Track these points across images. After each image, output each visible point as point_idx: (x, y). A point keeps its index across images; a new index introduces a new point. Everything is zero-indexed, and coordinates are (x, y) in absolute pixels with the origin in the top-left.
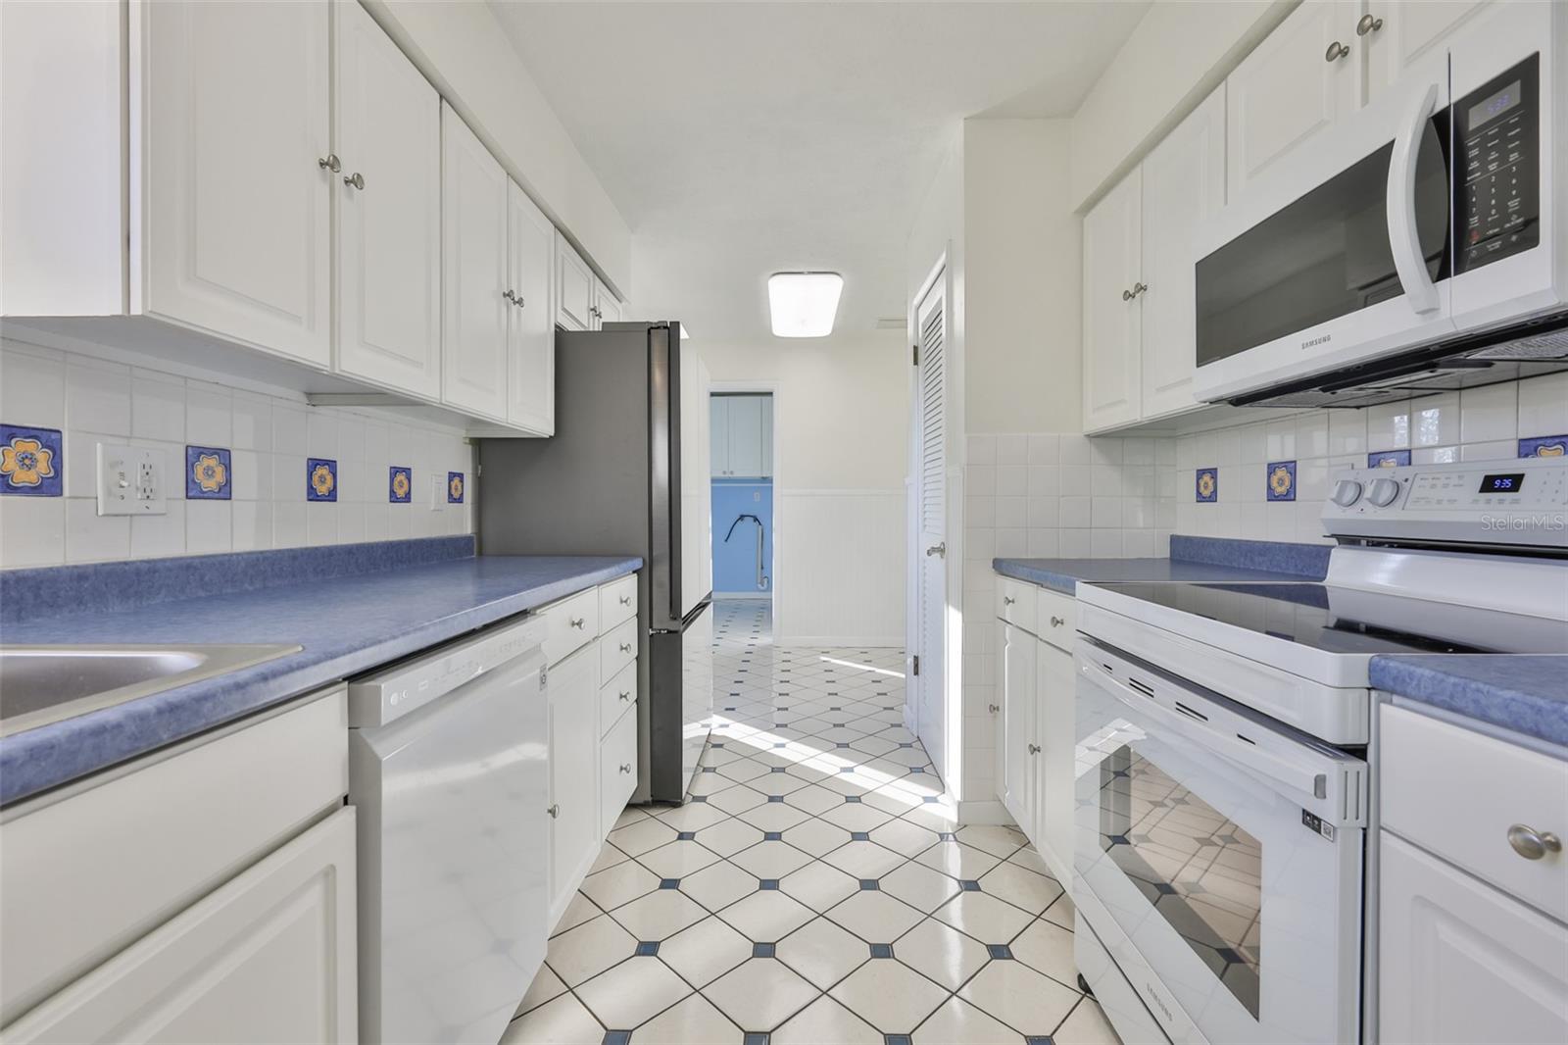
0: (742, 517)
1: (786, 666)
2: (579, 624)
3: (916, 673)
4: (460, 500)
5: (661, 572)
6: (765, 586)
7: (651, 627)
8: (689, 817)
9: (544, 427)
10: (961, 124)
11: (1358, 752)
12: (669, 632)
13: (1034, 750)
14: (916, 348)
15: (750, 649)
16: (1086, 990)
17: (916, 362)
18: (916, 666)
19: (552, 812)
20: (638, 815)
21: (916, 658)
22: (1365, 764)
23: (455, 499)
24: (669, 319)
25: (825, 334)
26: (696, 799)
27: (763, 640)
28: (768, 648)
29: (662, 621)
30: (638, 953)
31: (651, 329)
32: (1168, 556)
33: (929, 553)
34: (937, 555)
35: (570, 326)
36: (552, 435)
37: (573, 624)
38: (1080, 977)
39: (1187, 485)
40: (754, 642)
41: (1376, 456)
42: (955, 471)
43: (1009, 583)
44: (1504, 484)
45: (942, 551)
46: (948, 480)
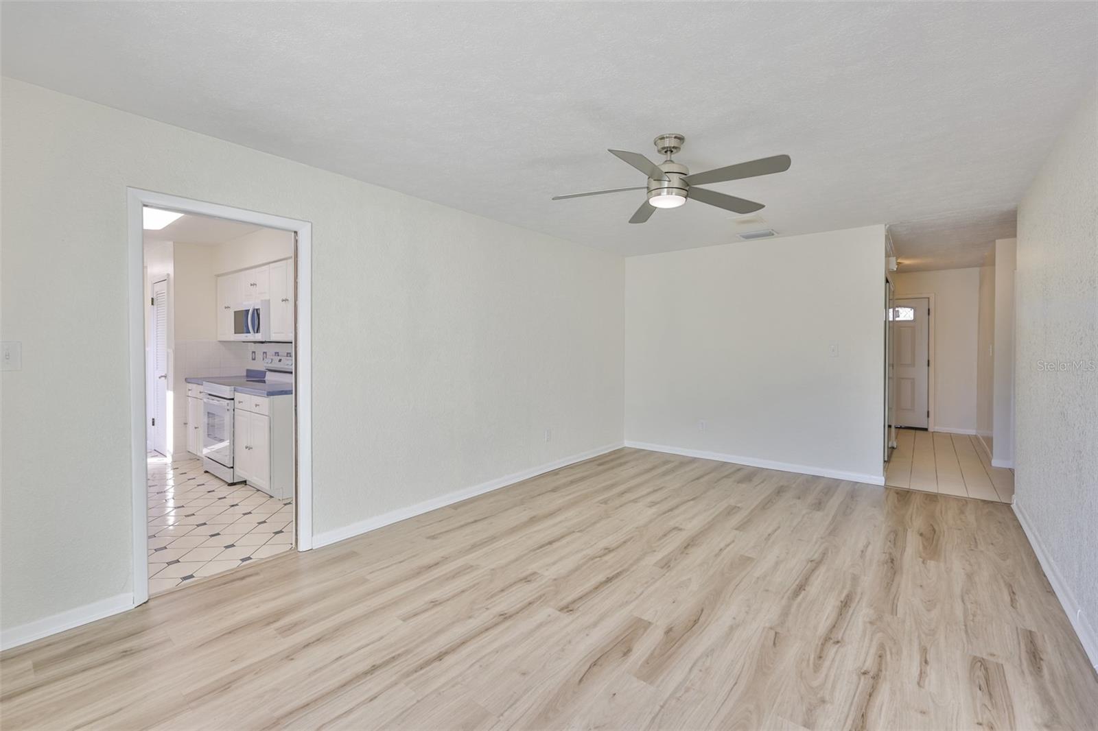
3: (153, 425)
11: (233, 399)
13: (196, 428)
17: (153, 304)
32: (245, 374)
33: (161, 377)
34: (163, 378)
38: (205, 471)
41: (276, 353)
42: (171, 351)
43: (190, 385)
44: (280, 360)
45: (165, 377)
46: (168, 353)
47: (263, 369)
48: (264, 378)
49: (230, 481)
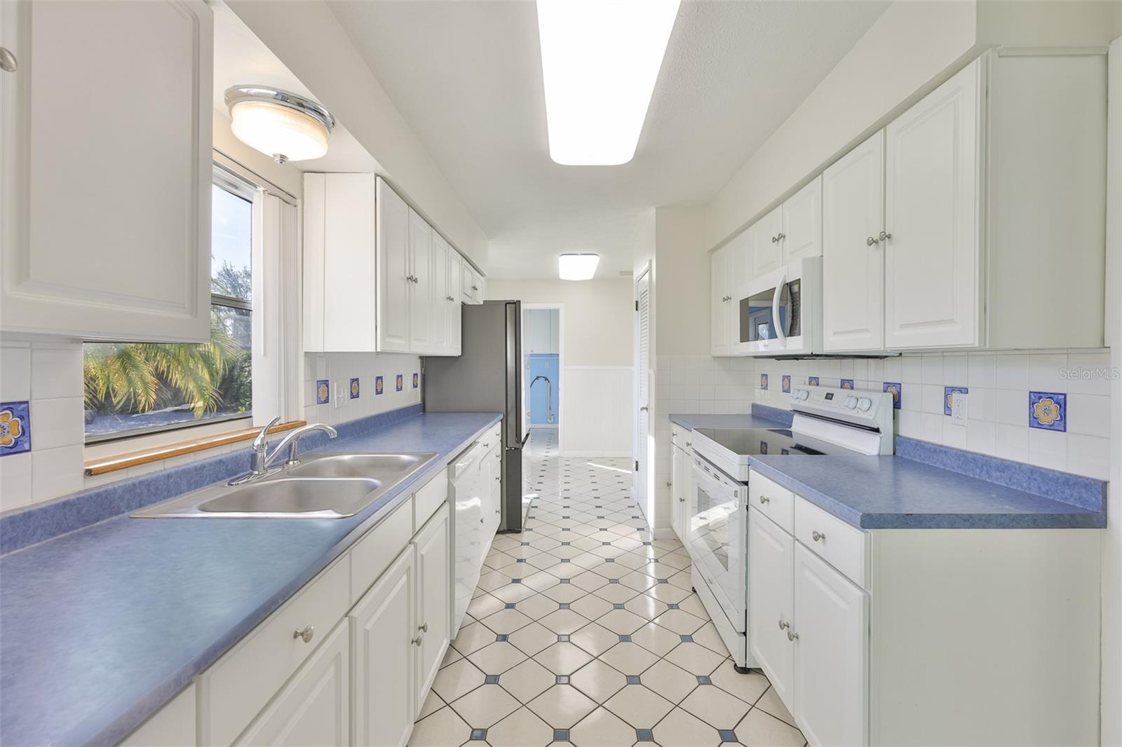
0: (538, 378)
1: (567, 468)
2: (487, 445)
3: (637, 470)
4: (417, 387)
5: (512, 419)
6: (552, 420)
7: (507, 446)
8: (525, 536)
9: (457, 352)
10: (654, 210)
12: (515, 449)
13: (682, 500)
14: (637, 302)
15: (546, 458)
16: (695, 591)
17: (637, 310)
18: (637, 466)
19: (482, 521)
20: (500, 536)
21: (637, 462)
22: (747, 487)
23: (415, 386)
24: (515, 299)
25: (589, 278)
26: (527, 530)
27: (553, 453)
28: (556, 458)
29: (512, 443)
30: (513, 582)
31: (507, 303)
32: (750, 412)
33: (641, 410)
34: (645, 411)
35: (469, 302)
36: (460, 354)
37: (485, 446)
38: (693, 588)
39: (758, 380)
40: (547, 454)
41: (811, 379)
42: (652, 372)
43: (675, 426)
44: (829, 396)
45: (647, 409)
46: (649, 375)
47: (789, 408)
48: (791, 426)
49: (741, 664)
